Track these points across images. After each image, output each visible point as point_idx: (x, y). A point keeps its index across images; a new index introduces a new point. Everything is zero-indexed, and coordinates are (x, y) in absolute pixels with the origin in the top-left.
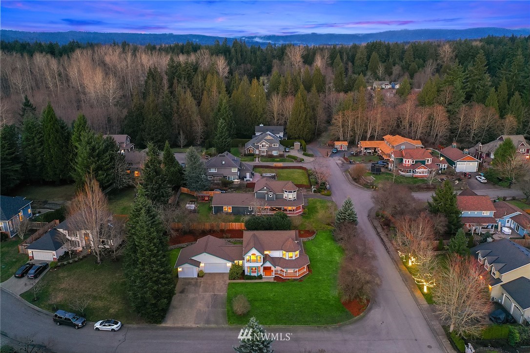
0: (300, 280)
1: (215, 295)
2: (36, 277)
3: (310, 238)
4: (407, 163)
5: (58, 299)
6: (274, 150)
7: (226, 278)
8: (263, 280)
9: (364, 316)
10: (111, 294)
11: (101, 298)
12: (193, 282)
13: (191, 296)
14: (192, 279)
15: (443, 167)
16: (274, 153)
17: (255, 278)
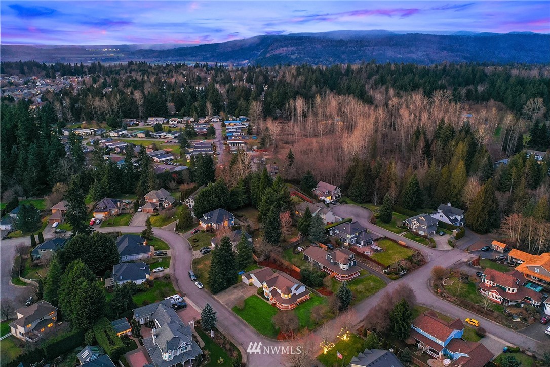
1: (243, 296)
6: (421, 231)
7: (257, 291)
14: (246, 284)
16: (421, 233)
17: (266, 298)
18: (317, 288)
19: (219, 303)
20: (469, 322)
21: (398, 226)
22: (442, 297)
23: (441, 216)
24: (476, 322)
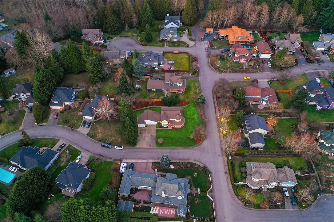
0: (181, 129)
1: (152, 135)
2: (89, 127)
3: (187, 106)
4: (237, 56)
5: (100, 137)
6: (174, 39)
7: (155, 127)
8: (168, 129)
9: (201, 143)
10: (116, 134)
11: (114, 137)
12: (144, 129)
13: (144, 135)
14: (143, 127)
15: (254, 56)
16: (175, 40)
17: (165, 128)
18: (179, 104)
19: (144, 148)
20: (247, 79)
21: (158, 41)
22: (223, 73)
23: (171, 24)
24: (249, 77)
